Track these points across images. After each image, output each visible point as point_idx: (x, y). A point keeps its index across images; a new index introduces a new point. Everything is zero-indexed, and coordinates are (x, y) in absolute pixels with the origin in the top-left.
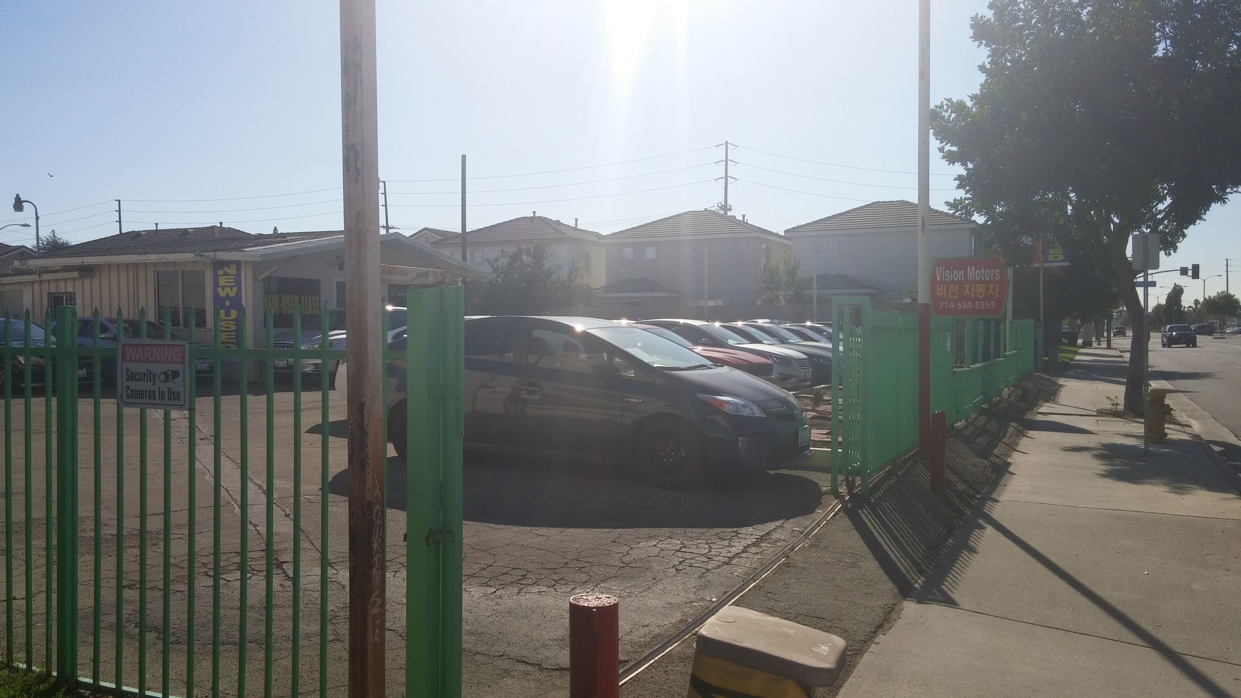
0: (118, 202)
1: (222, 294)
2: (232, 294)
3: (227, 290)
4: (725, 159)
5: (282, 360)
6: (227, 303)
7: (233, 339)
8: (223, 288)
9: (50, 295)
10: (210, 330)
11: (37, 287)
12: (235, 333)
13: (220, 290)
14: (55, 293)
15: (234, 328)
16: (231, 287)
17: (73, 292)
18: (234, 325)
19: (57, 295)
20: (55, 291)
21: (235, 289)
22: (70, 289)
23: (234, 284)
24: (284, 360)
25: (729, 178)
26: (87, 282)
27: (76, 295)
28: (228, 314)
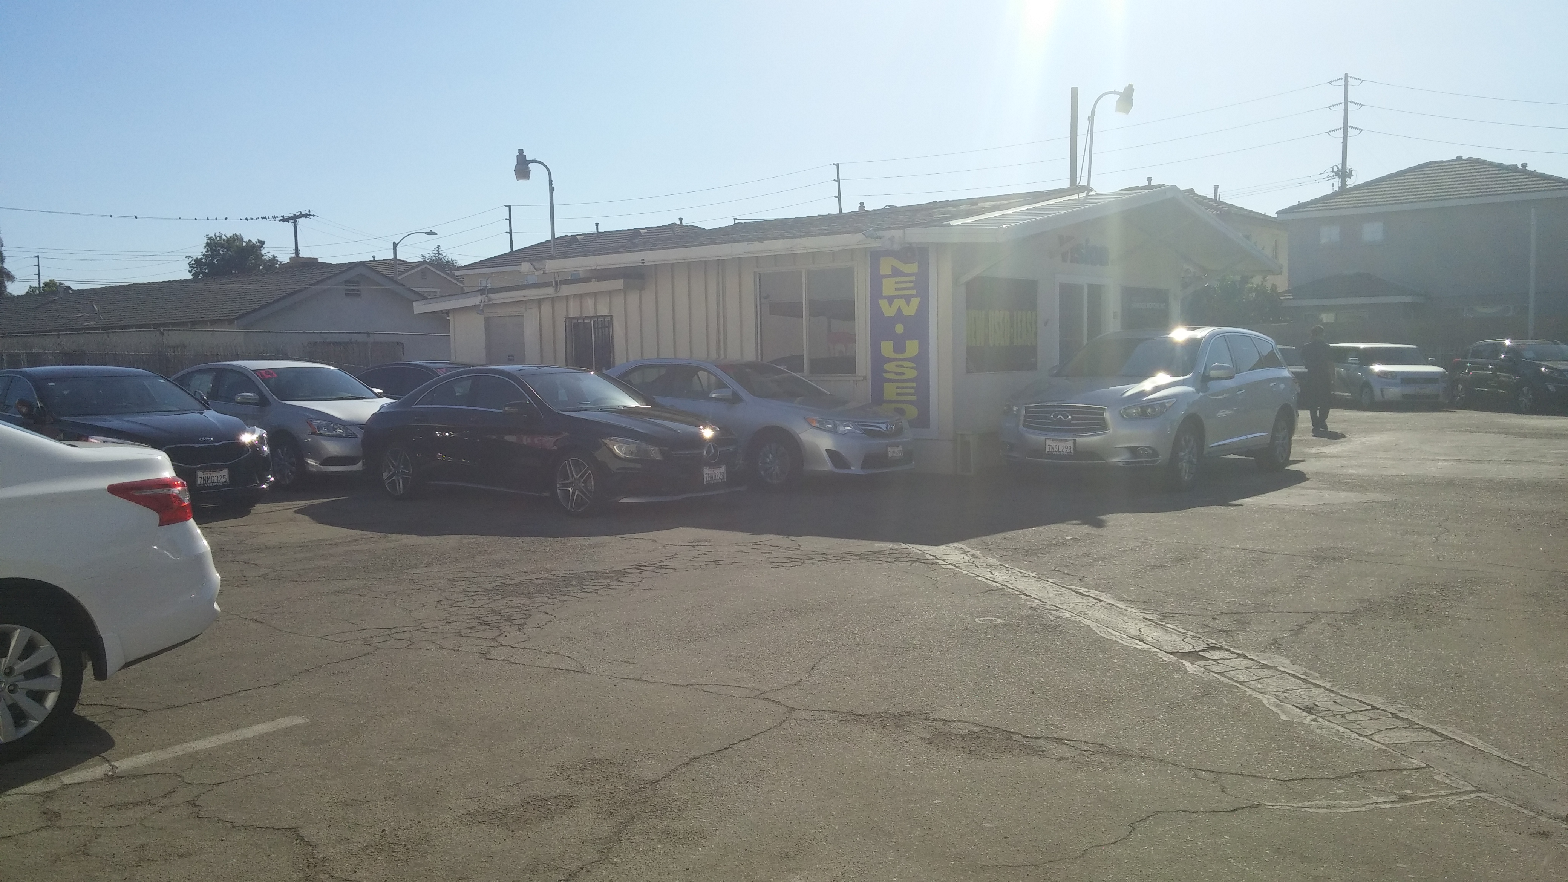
0: (508, 208)
1: (888, 311)
2: (910, 310)
3: (899, 303)
4: (1343, 101)
5: (1061, 440)
6: (899, 329)
7: (911, 394)
8: (891, 299)
9: (568, 319)
10: (865, 378)
11: (546, 308)
12: (914, 385)
13: (884, 303)
14: (578, 318)
15: (912, 374)
16: (908, 298)
17: (608, 316)
18: (913, 368)
19: (582, 321)
20: (577, 315)
21: (915, 302)
22: (603, 311)
23: (914, 292)
24: (1066, 441)
25: (1349, 129)
26: (633, 298)
27: (614, 319)
28: (899, 348)
